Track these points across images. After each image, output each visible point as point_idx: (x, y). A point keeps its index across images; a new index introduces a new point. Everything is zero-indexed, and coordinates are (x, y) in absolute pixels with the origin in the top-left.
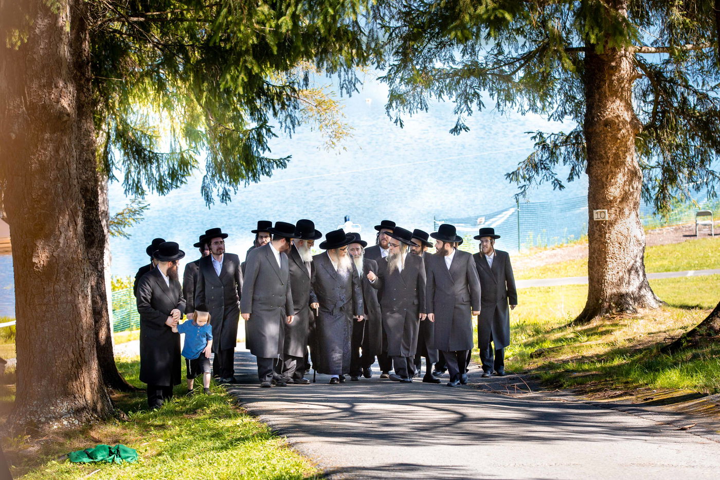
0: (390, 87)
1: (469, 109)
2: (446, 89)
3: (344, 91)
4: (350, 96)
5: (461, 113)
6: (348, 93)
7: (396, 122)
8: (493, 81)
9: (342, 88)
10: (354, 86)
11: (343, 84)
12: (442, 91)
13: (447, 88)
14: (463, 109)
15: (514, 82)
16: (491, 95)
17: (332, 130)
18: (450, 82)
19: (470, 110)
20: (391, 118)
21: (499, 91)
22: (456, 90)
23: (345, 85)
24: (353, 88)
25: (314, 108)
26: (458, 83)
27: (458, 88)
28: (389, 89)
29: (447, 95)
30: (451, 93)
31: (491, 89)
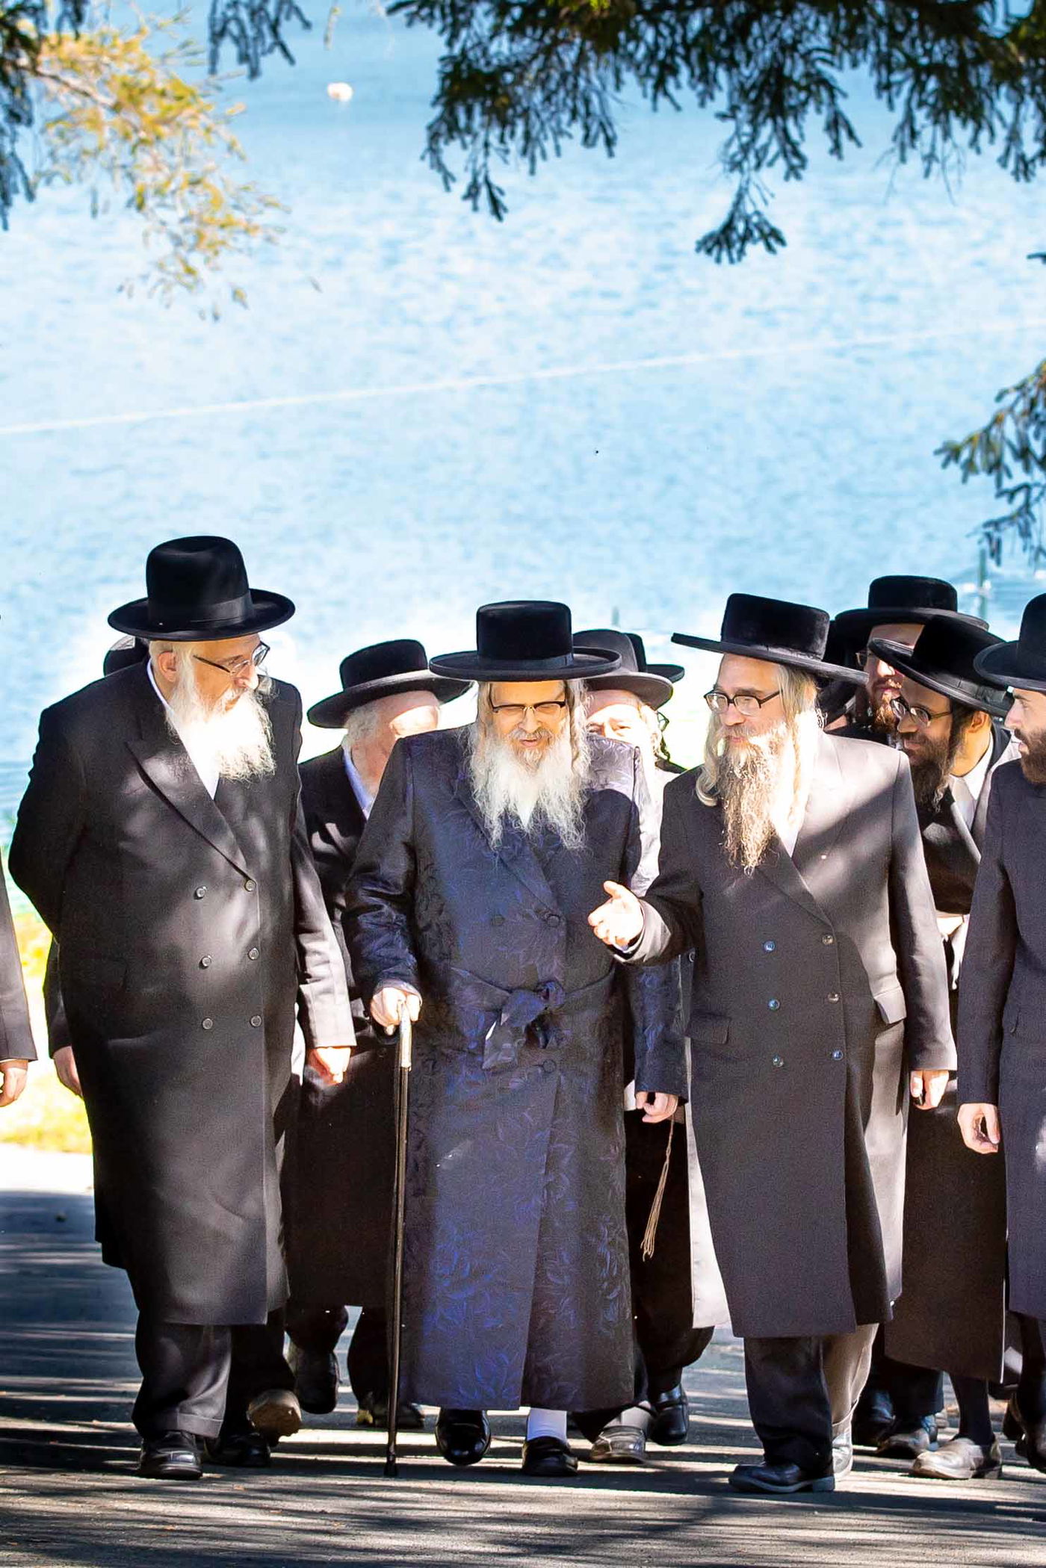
0: (450, 44)
1: (791, 150)
2: (687, 59)
3: (228, 50)
4: (254, 73)
5: (758, 166)
6: (244, 58)
7: (472, 193)
8: (891, 28)
9: (218, 35)
10: (274, 28)
11: (226, 21)
12: (668, 70)
13: (694, 56)
14: (765, 148)
15: (986, 39)
16: (884, 87)
17: (181, 213)
18: (704, 30)
19: (796, 153)
20: (448, 178)
21: (919, 74)
22: (732, 64)
23: (233, 27)
24: (269, 40)
25: (105, 115)
26: (741, 30)
27: (740, 56)
28: (444, 51)
29: (693, 87)
30: (706, 79)
31: (883, 62)
